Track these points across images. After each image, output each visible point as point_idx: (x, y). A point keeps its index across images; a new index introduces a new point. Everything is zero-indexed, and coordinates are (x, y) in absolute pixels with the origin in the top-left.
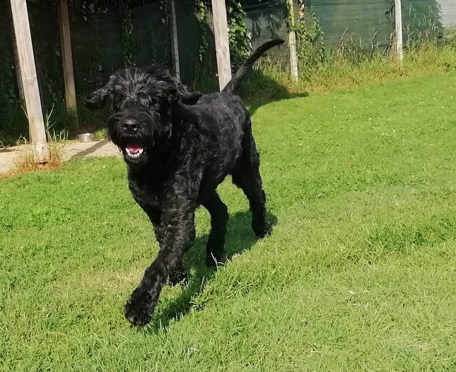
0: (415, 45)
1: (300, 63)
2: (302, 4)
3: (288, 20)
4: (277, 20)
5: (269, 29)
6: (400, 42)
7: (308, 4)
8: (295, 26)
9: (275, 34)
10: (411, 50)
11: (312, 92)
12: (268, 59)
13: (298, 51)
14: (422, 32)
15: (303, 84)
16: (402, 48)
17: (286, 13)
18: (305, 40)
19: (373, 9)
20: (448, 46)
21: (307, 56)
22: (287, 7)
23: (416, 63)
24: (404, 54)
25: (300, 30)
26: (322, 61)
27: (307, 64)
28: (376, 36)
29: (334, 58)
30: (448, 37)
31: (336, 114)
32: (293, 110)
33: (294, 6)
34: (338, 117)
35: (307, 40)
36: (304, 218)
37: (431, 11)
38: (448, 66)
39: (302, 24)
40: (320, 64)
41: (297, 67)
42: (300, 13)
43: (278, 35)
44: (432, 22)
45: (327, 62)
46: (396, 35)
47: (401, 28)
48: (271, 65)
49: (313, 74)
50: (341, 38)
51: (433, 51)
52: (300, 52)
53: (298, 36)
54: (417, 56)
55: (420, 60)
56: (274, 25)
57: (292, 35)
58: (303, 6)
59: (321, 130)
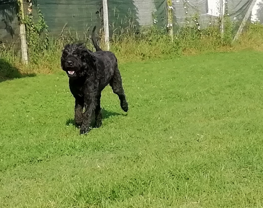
0: (118, 38)
1: (29, 49)
2: (30, 3)
3: (19, 15)
4: (10, 14)
5: (3, 21)
6: (107, 36)
7: (35, 3)
8: (25, 20)
9: (9, 26)
10: (116, 43)
11: (39, 73)
12: (3, 45)
13: (27, 40)
14: (124, 28)
15: (31, 67)
16: (109, 41)
17: (18, 10)
18: (33, 32)
19: (87, 9)
20: (143, 40)
21: (35, 44)
22: (18, 4)
23: (119, 53)
24: (111, 46)
25: (29, 23)
26: (47, 49)
27: (34, 51)
28: (88, 30)
29: (56, 47)
30: (144, 33)
31: (56, 92)
32: (23, 88)
33: (23, 4)
34: (58, 94)
35: (34, 31)
36: (25, 178)
37: (131, 12)
38: (144, 55)
39: (31, 19)
40: (45, 51)
41: (26, 53)
42: (28, 9)
43: (11, 26)
44: (131, 21)
45: (51, 49)
46: (104, 30)
47: (108, 25)
48: (5, 50)
49: (40, 59)
50: (61, 31)
51: (132, 44)
52: (29, 40)
53: (27, 28)
54: (120, 47)
55: (123, 50)
56: (8, 18)
57: (22, 27)
58: (31, 4)
59: (45, 104)
